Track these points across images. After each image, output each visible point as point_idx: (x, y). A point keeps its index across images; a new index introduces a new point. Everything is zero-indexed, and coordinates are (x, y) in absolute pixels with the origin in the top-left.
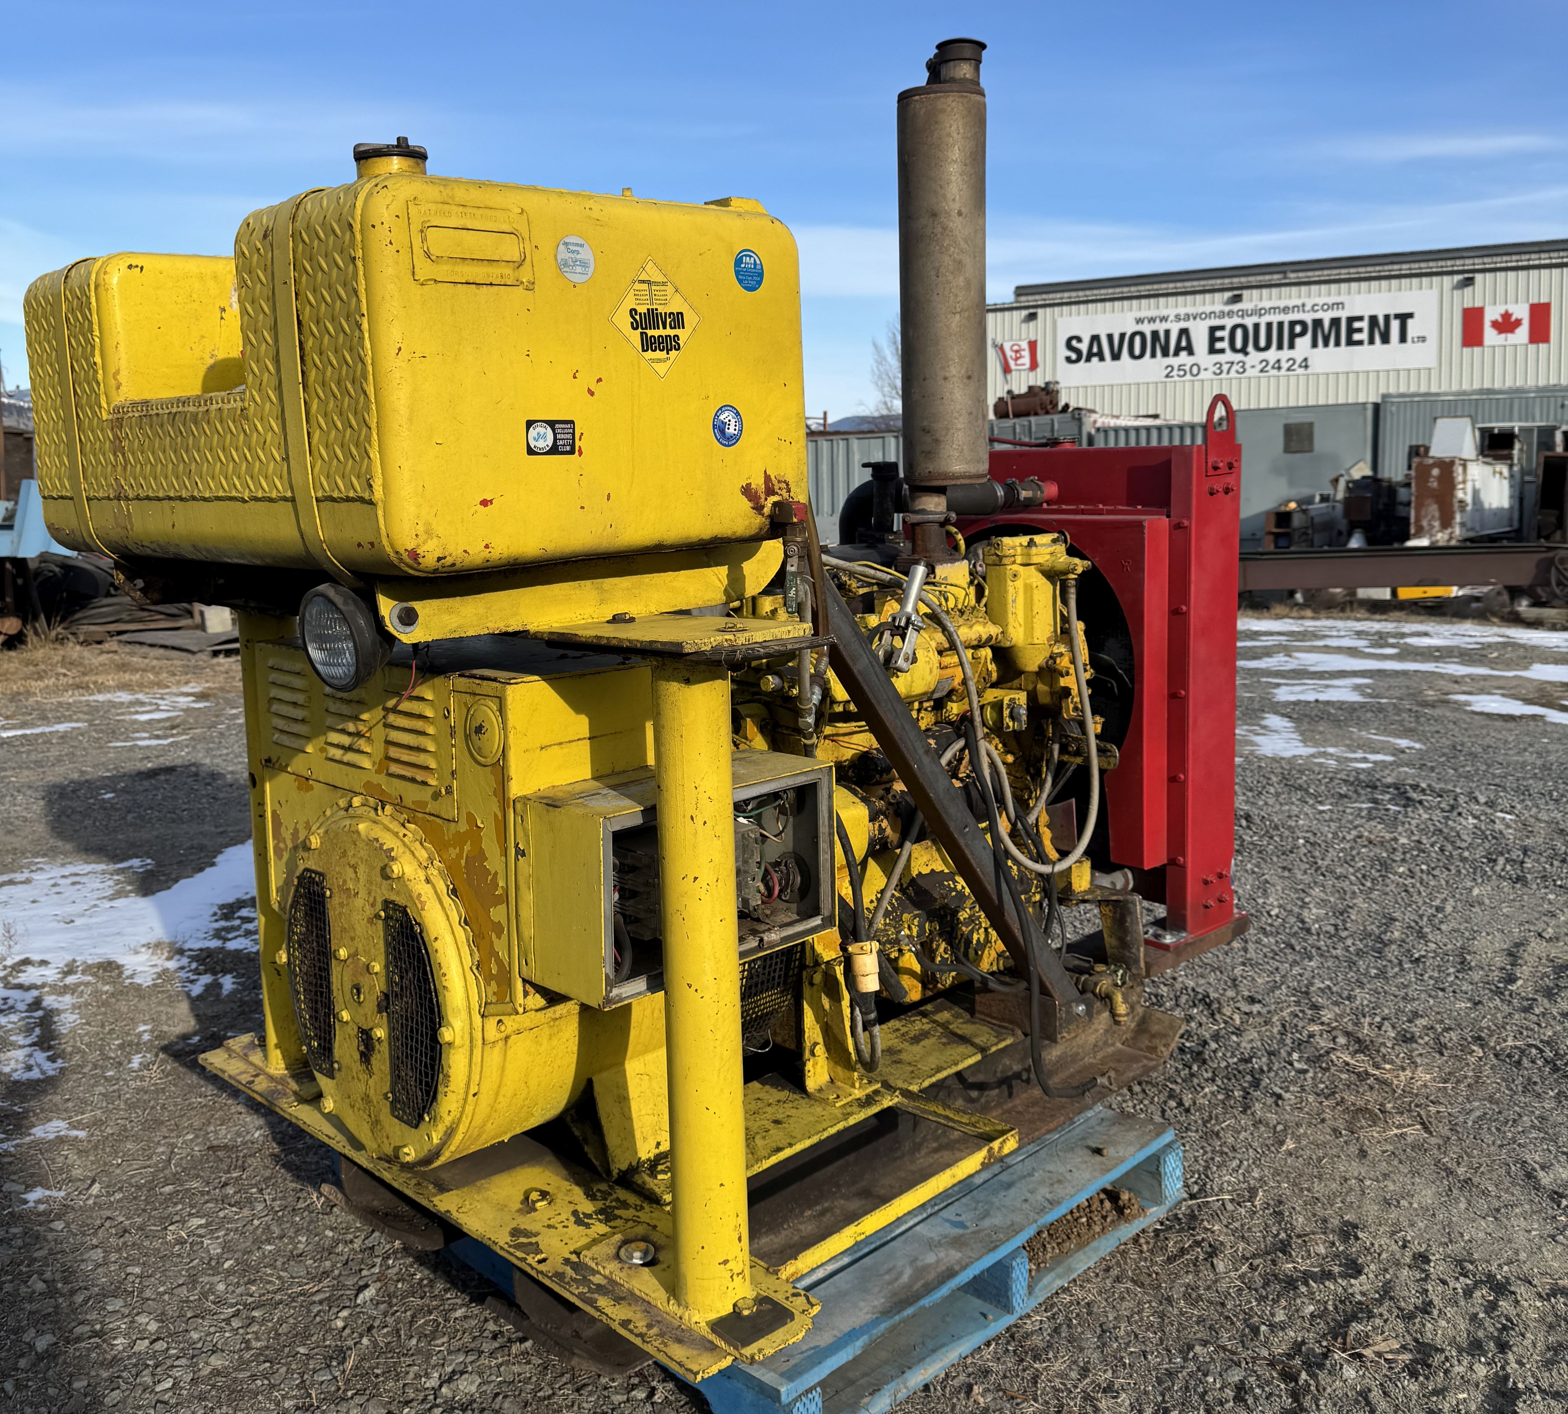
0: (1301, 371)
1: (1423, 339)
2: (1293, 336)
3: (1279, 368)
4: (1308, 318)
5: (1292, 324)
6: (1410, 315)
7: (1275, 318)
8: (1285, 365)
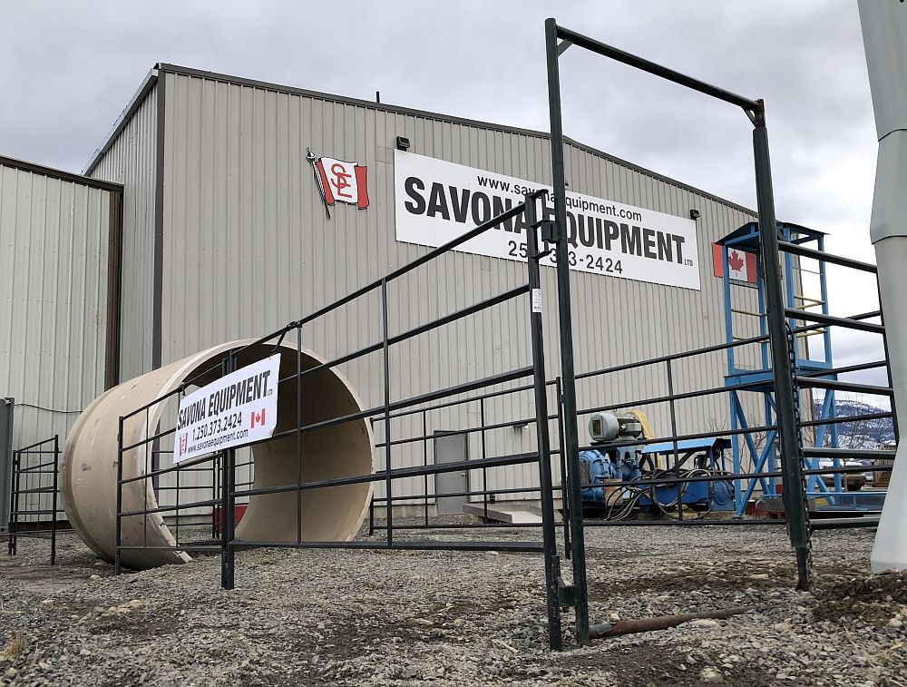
0: (616, 273)
1: (690, 262)
2: (609, 237)
3: (601, 267)
4: (618, 221)
5: (608, 224)
7: (596, 215)
8: (606, 265)
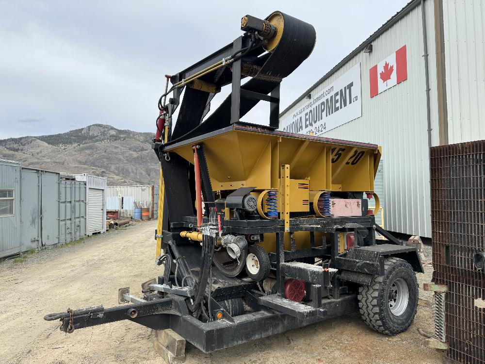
6: (351, 84)
